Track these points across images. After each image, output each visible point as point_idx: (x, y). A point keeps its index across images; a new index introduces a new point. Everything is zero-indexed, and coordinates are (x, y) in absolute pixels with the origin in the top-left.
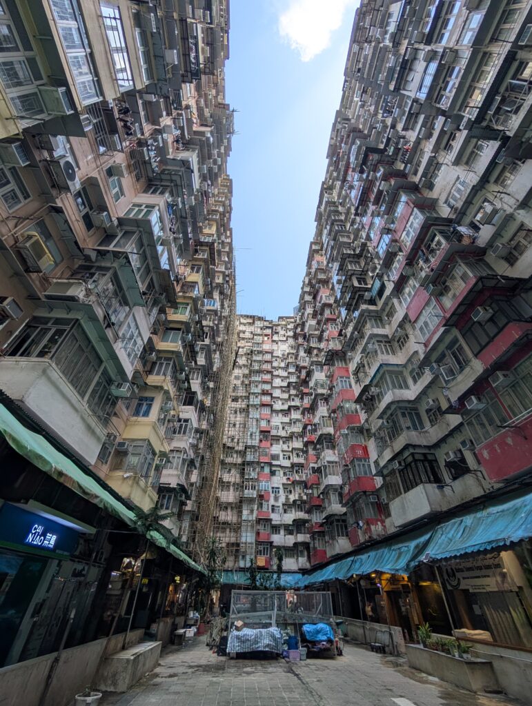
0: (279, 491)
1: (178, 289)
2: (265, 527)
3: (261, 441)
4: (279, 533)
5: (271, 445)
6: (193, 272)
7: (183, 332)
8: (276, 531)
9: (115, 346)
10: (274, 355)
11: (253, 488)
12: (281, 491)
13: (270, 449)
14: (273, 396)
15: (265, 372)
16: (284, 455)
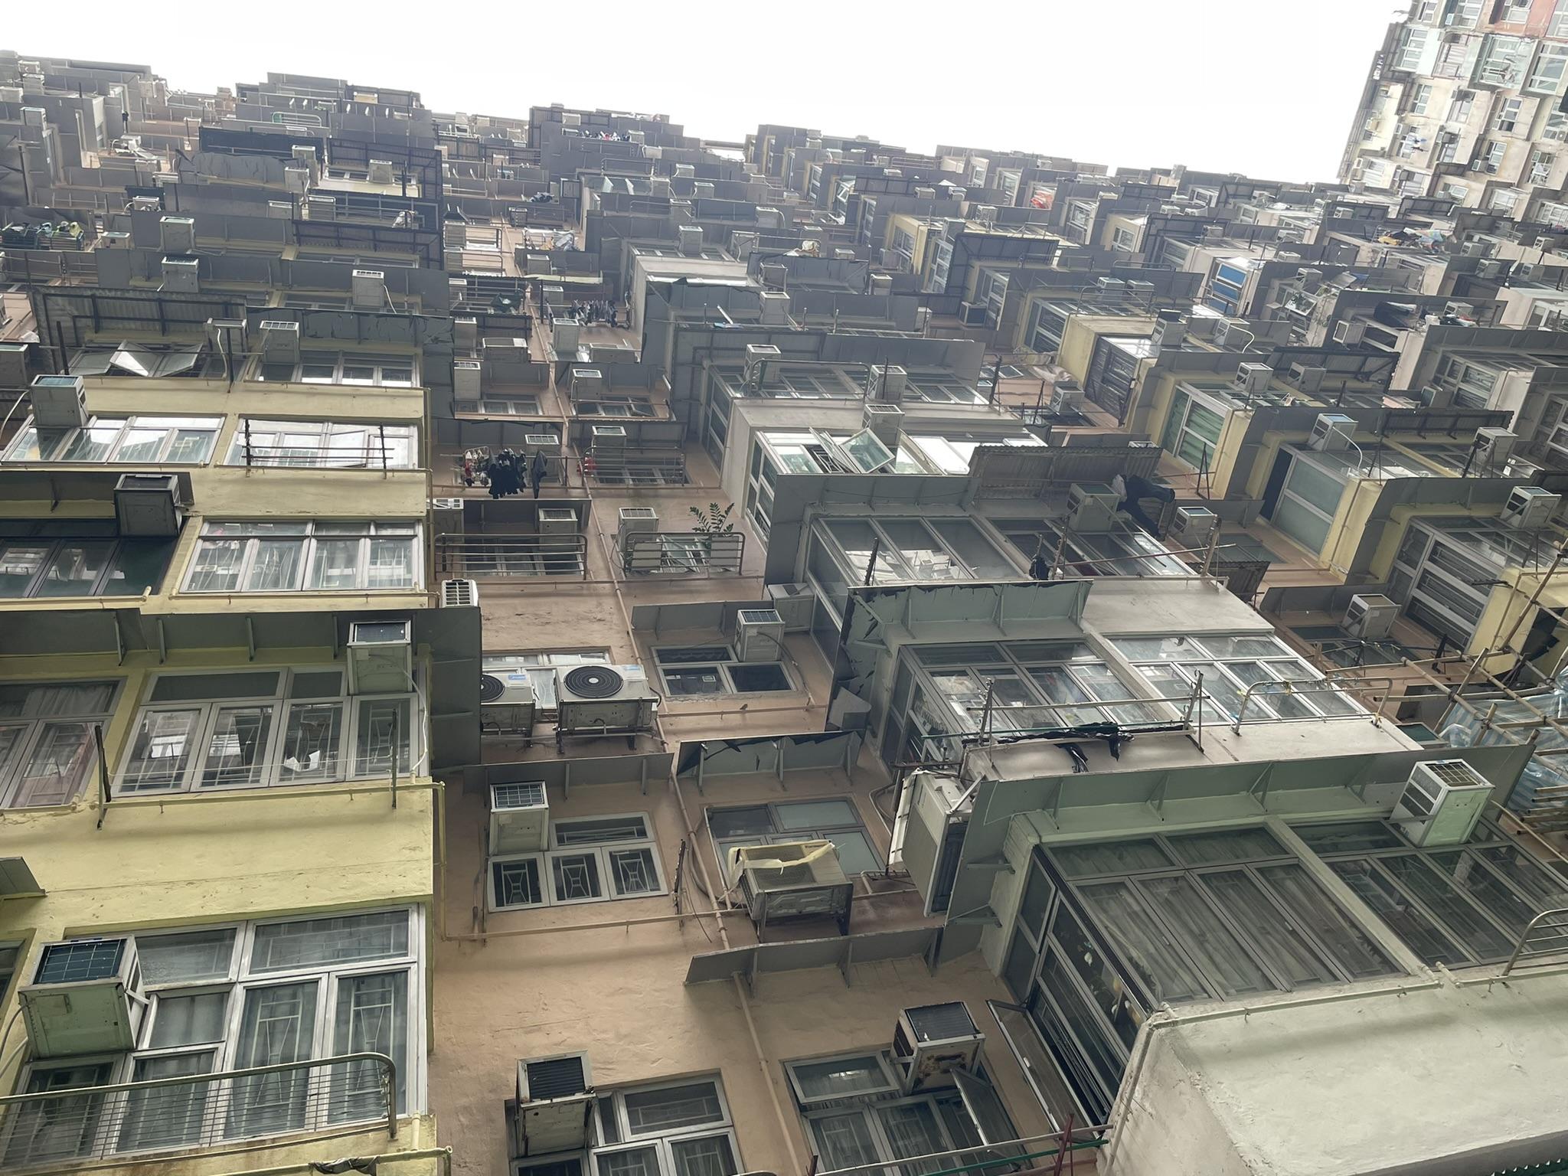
1: (1107, 424)
6: (1054, 347)
7: (1303, 446)
9: (1217, 756)
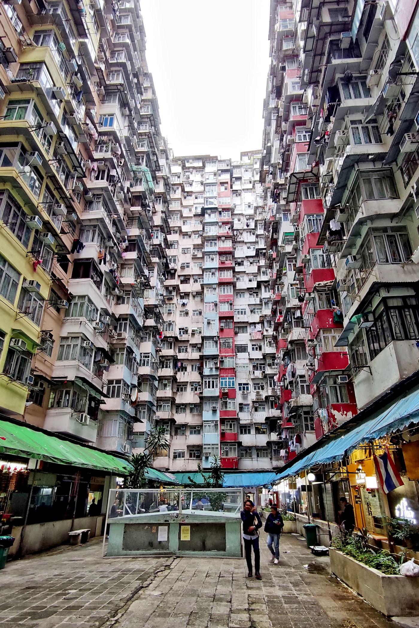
0: (247, 388)
3: (222, 330)
5: (236, 334)
10: (235, 212)
11: (215, 385)
12: (251, 387)
13: (236, 339)
14: (236, 271)
15: (223, 238)
16: (253, 345)
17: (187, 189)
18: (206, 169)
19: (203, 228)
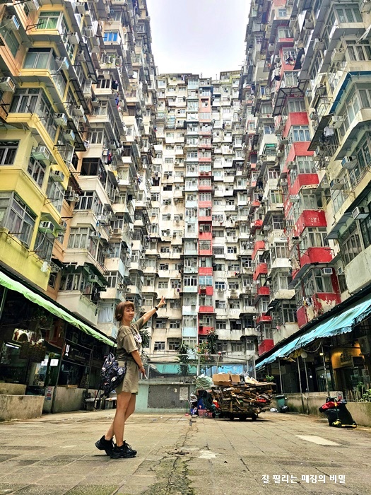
0: (223, 286)
2: (208, 321)
3: (201, 233)
4: (225, 328)
5: (213, 237)
8: (221, 325)
10: (215, 127)
11: (194, 283)
12: (227, 286)
13: (212, 241)
14: (215, 180)
15: (203, 150)
16: (229, 248)
17: (171, 104)
18: (188, 86)
19: (185, 141)
